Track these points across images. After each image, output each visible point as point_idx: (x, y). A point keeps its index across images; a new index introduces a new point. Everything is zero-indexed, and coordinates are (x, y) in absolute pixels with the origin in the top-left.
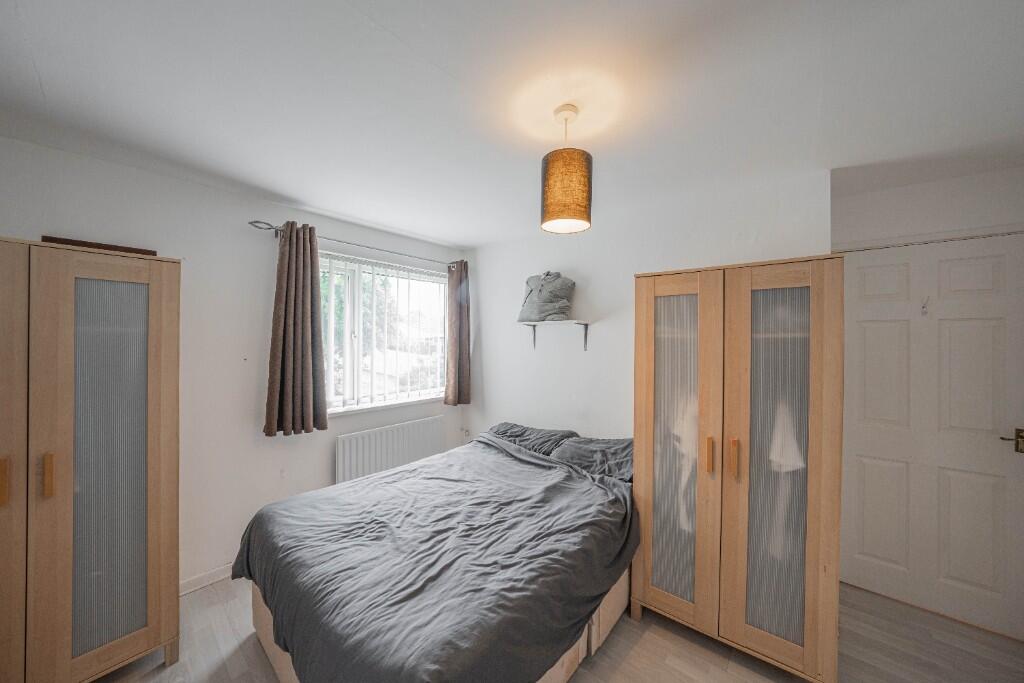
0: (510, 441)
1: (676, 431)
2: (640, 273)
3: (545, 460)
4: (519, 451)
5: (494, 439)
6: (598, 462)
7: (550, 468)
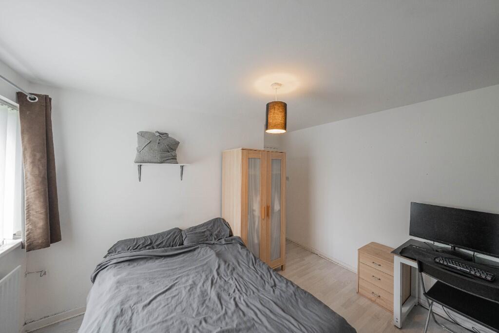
0: (149, 249)
1: (254, 208)
2: (245, 148)
3: (182, 249)
4: (166, 251)
5: (134, 253)
6: (209, 236)
7: (194, 250)
